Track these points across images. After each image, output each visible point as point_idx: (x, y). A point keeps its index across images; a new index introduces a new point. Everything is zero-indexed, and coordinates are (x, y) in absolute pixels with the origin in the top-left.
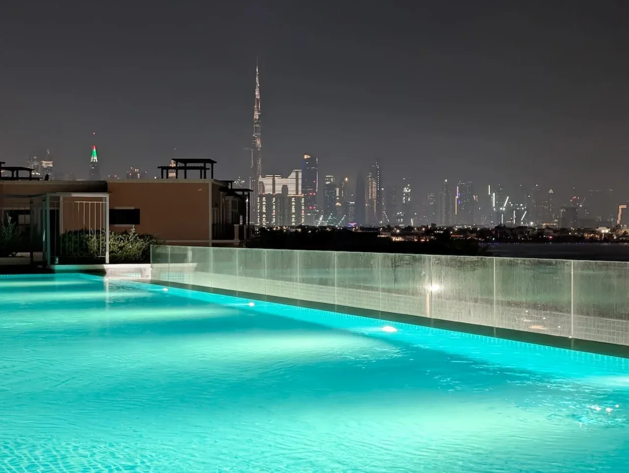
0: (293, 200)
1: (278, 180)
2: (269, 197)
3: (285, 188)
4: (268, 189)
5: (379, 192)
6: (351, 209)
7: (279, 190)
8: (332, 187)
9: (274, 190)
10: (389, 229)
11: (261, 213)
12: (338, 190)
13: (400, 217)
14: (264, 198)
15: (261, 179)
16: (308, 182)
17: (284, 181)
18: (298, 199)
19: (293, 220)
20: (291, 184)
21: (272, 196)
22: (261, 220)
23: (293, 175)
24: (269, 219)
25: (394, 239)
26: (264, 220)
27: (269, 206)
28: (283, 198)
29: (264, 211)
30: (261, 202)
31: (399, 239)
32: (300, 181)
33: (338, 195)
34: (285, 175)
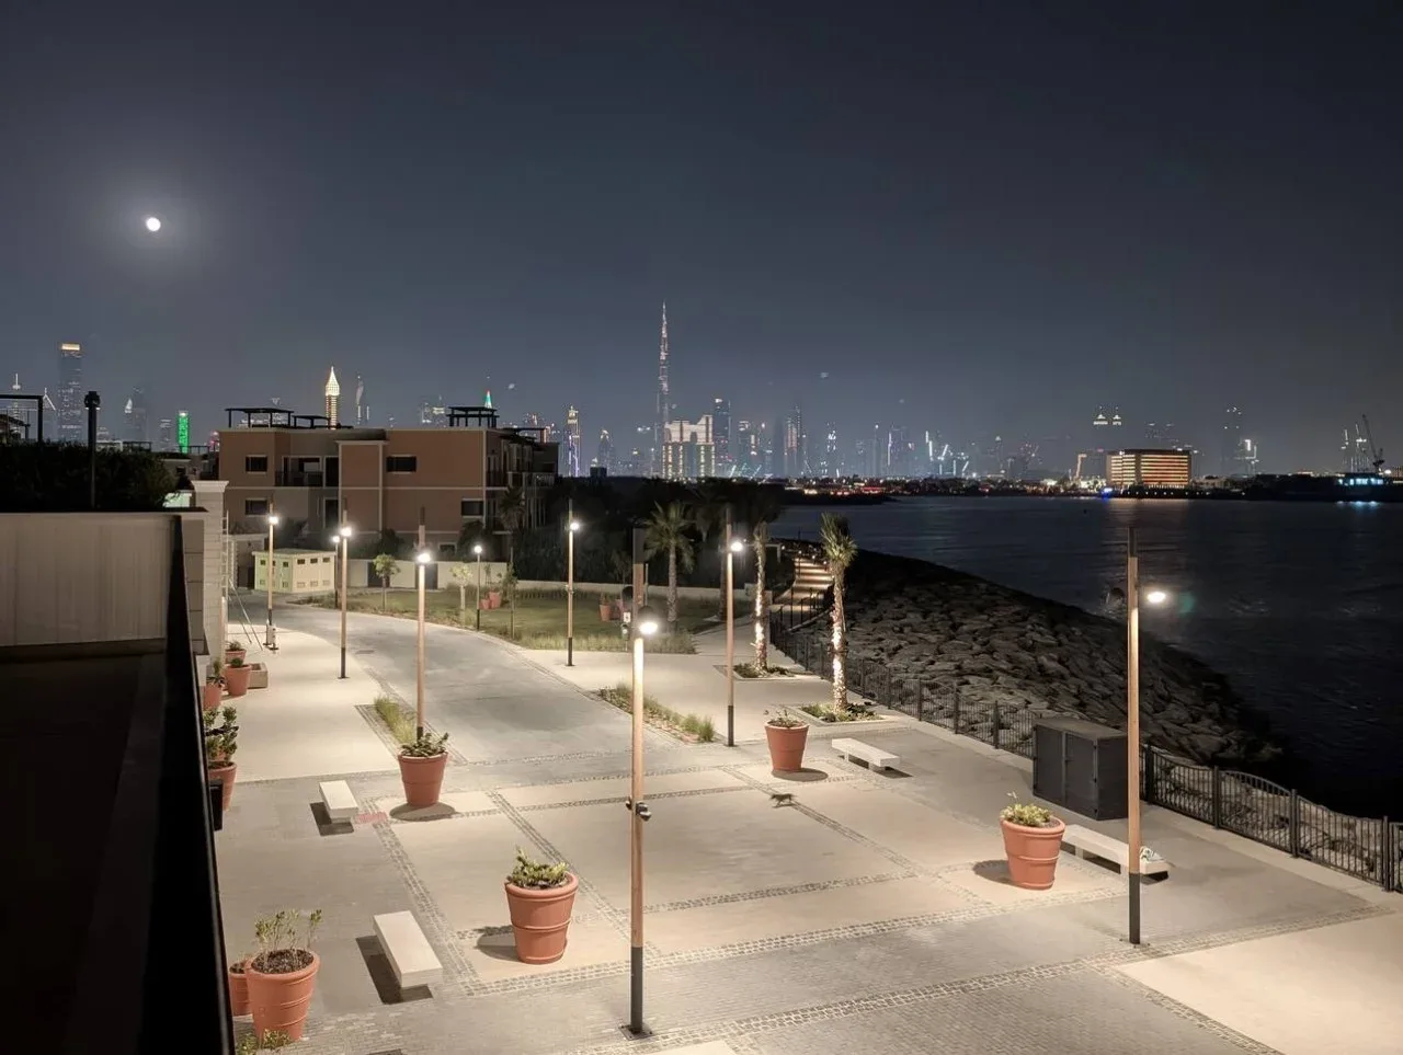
0: (702, 448)
1: (686, 426)
2: (675, 446)
3: (694, 436)
4: (675, 437)
5: (799, 440)
6: (768, 459)
7: (687, 437)
8: (747, 433)
9: (682, 438)
10: (803, 481)
11: (667, 463)
12: (753, 437)
13: (824, 467)
14: (670, 448)
15: (667, 426)
16: (719, 430)
17: (694, 428)
18: (708, 448)
19: (702, 471)
20: (701, 430)
21: (679, 444)
22: (667, 471)
23: (703, 421)
24: (676, 469)
25: (806, 491)
26: (670, 470)
27: (675, 455)
28: (691, 448)
29: (670, 460)
30: (667, 450)
31: (814, 492)
32: (710, 429)
33: (753, 442)
34: (694, 422)
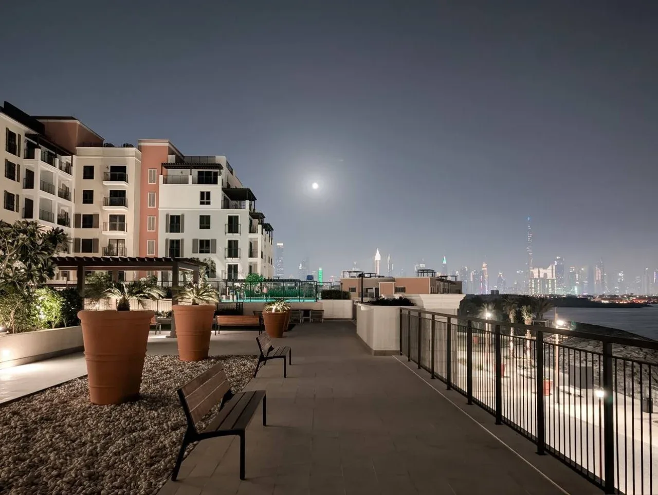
0: (550, 281)
1: (541, 270)
2: (536, 280)
3: (545, 275)
4: (536, 276)
5: (603, 276)
6: (586, 285)
7: (542, 276)
8: (574, 273)
9: (539, 276)
10: (602, 296)
11: (531, 288)
12: (577, 275)
13: (616, 290)
14: (533, 280)
15: (531, 270)
16: (559, 271)
17: (545, 271)
18: (553, 281)
19: (550, 291)
20: (549, 272)
21: (538, 279)
22: (531, 292)
23: (550, 267)
24: (536, 291)
25: (603, 301)
26: (533, 291)
27: (536, 283)
28: (544, 280)
29: (533, 286)
30: (531, 282)
31: (607, 302)
32: (554, 271)
33: (577, 277)
34: (545, 268)
